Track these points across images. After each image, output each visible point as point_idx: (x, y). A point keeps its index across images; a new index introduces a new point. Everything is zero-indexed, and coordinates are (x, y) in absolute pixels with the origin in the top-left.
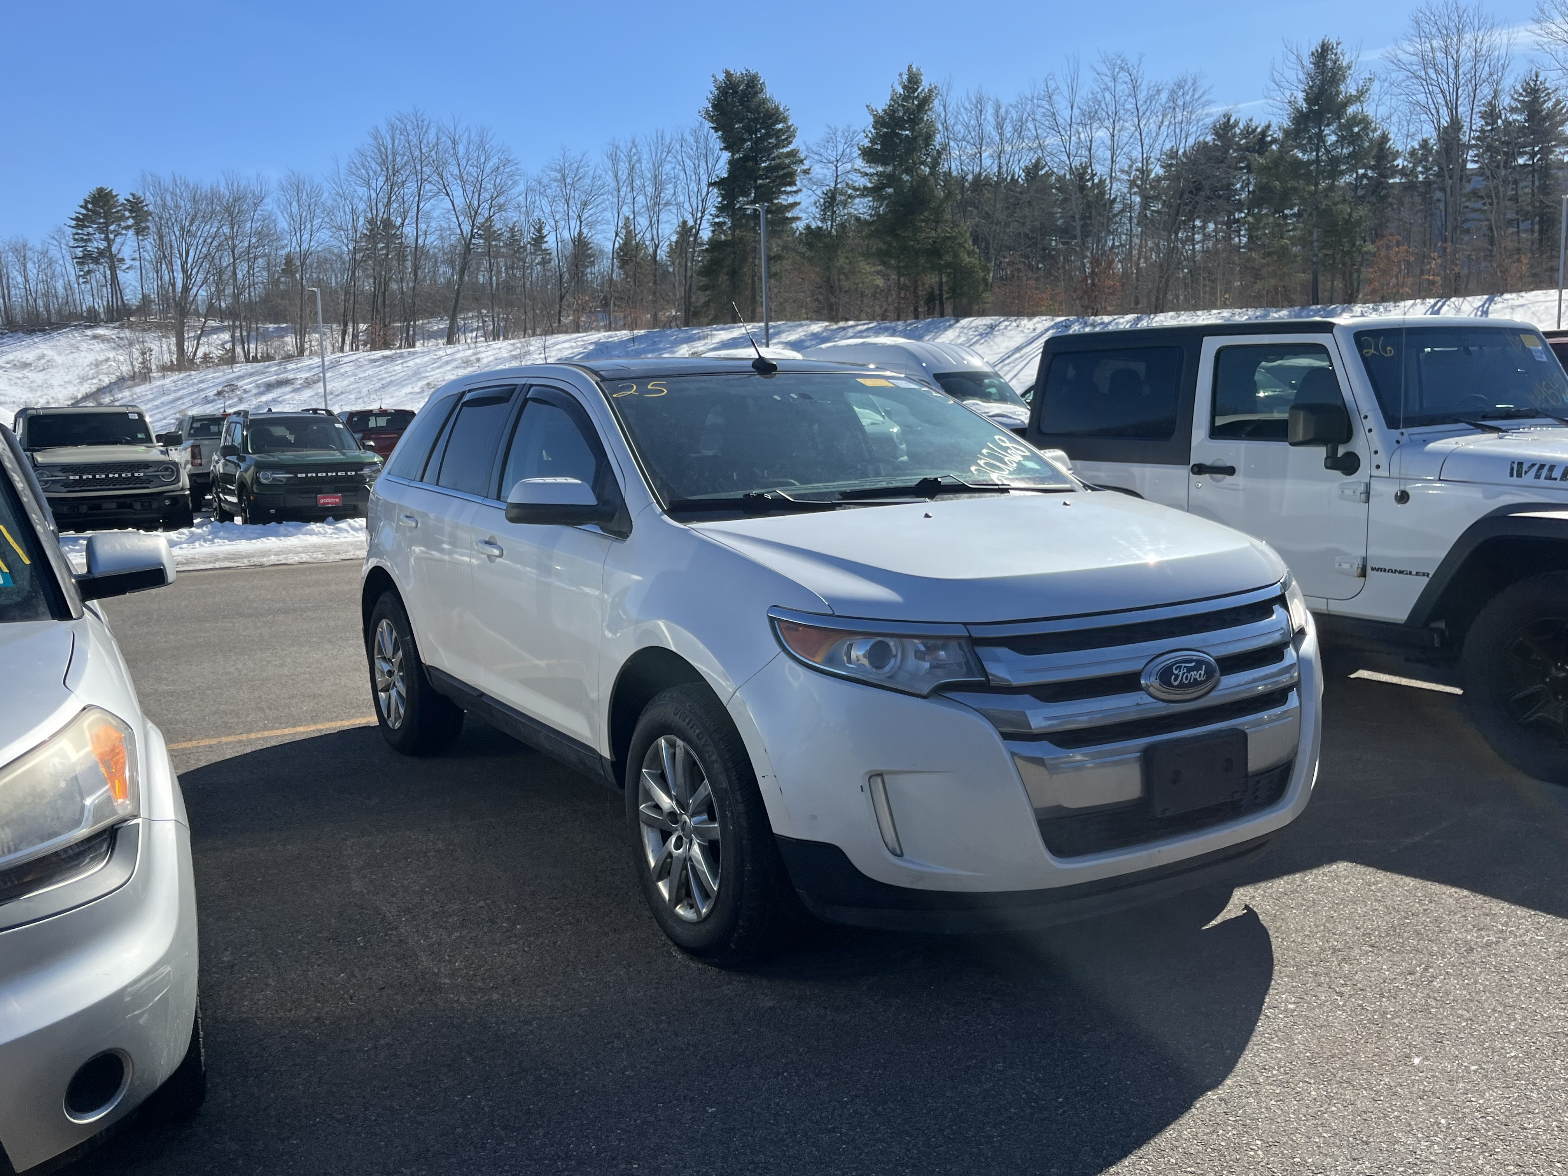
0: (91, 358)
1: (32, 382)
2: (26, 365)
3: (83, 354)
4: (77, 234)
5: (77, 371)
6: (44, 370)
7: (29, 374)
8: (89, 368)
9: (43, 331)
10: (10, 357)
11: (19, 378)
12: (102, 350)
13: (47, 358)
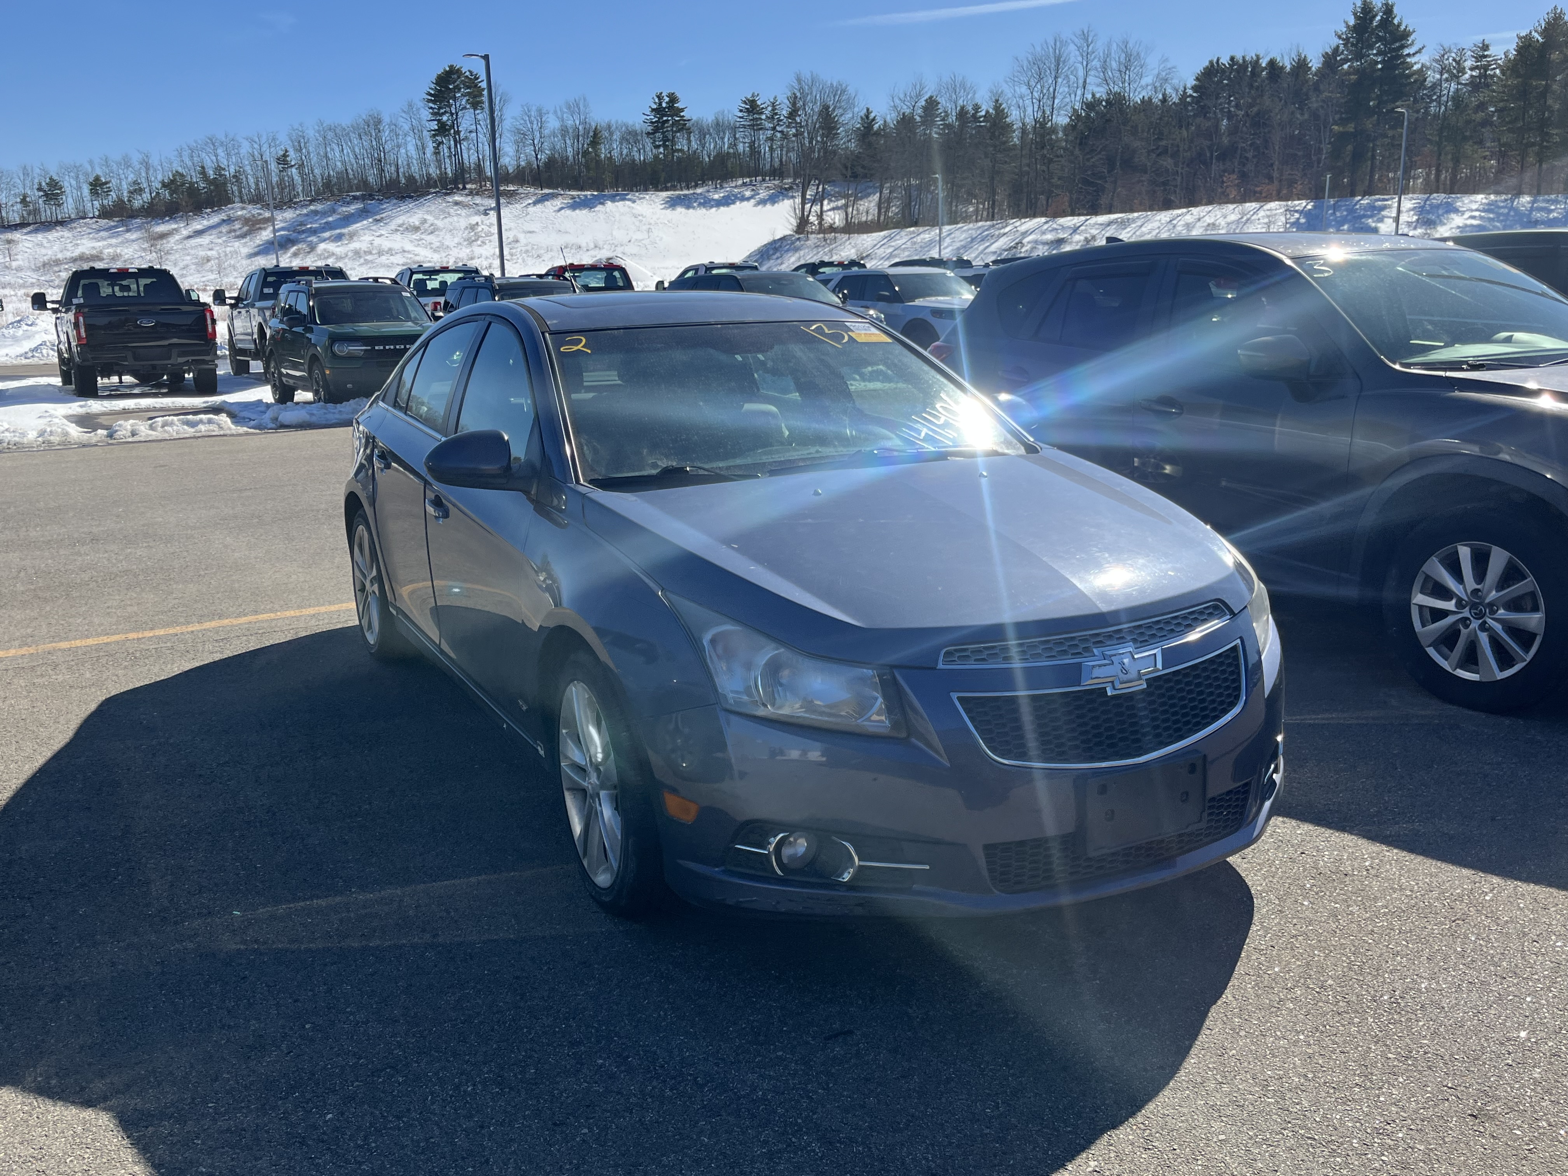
0: (463, 223)
1: (431, 243)
2: (416, 229)
3: (455, 218)
4: (431, 108)
5: (460, 234)
6: (432, 233)
7: (423, 236)
8: (467, 232)
9: (411, 197)
10: (399, 221)
11: (418, 240)
12: (468, 216)
13: (429, 222)
